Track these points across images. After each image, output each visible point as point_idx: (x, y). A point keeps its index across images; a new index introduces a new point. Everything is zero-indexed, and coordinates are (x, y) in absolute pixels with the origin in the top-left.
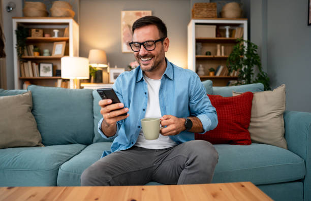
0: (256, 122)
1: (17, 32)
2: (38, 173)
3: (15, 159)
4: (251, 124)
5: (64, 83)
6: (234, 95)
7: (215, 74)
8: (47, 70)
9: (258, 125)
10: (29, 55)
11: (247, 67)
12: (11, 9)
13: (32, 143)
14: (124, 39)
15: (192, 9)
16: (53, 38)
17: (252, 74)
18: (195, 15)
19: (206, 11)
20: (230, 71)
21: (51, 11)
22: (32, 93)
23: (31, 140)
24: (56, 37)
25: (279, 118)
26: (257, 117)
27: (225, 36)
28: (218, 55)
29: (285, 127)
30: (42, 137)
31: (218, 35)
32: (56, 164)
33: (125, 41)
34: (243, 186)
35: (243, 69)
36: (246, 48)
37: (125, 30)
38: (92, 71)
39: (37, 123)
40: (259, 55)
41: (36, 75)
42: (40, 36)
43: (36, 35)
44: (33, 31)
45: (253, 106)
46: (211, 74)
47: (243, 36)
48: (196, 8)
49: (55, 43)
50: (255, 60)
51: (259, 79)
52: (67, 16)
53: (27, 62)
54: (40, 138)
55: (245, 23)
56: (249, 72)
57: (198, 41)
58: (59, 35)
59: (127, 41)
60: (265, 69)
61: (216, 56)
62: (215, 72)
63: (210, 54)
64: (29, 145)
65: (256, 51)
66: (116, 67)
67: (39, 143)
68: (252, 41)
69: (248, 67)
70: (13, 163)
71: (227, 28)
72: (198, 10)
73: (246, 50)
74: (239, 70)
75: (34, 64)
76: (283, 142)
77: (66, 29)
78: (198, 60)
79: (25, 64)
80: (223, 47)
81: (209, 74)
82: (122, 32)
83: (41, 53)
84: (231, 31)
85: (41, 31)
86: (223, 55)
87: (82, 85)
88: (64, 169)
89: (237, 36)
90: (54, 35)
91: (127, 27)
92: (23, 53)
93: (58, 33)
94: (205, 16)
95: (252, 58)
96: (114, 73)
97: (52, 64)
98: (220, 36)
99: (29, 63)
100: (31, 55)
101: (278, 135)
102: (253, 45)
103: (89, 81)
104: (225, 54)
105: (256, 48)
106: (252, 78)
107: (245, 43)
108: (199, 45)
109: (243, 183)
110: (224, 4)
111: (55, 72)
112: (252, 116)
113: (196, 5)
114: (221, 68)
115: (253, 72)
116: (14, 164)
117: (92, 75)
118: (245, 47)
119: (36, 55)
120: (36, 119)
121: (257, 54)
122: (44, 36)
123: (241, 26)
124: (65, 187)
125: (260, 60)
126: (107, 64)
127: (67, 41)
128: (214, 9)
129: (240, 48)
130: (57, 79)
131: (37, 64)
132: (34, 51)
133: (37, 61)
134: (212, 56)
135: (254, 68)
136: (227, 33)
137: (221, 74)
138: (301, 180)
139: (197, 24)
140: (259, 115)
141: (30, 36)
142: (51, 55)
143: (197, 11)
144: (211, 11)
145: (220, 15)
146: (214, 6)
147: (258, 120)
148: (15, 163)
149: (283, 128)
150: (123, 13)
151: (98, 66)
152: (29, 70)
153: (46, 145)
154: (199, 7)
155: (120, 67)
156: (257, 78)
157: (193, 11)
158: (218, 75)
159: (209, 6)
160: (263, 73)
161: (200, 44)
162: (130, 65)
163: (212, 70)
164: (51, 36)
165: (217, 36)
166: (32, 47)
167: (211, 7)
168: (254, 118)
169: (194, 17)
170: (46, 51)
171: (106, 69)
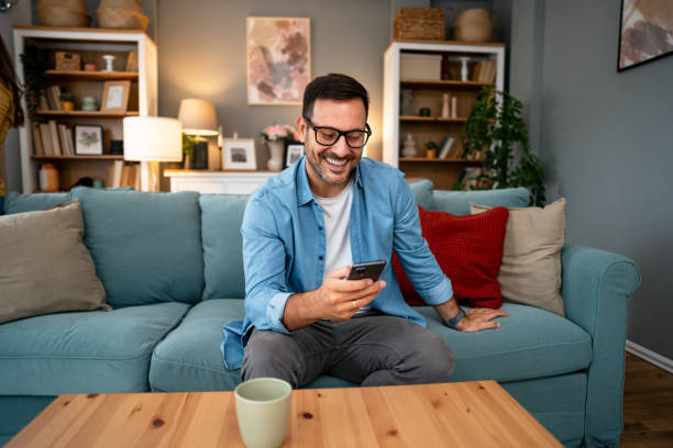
0: (512, 265)
1: (24, 58)
2: (113, 363)
3: (67, 338)
4: (503, 268)
5: (127, 168)
6: (474, 211)
7: (437, 155)
8: (90, 139)
9: (516, 270)
10: (50, 109)
11: (500, 143)
12: (9, 5)
13: (89, 304)
14: (252, 76)
15: (392, 19)
16: (103, 73)
17: (512, 157)
18: (400, 33)
19: (423, 25)
20: (467, 151)
21: (96, 15)
22: (81, 203)
23: (88, 299)
24: (109, 70)
25: (551, 260)
26: (514, 256)
27: (459, 77)
28: (445, 115)
29: (562, 275)
30: (107, 291)
31: (446, 76)
32: (146, 345)
33: (254, 81)
34: (482, 388)
35: (492, 148)
36: (500, 105)
37: (254, 57)
38: (187, 145)
39: (96, 264)
40: (524, 122)
41: (68, 152)
42: (75, 68)
43: (65, 66)
44: (60, 56)
45: (507, 235)
46: (430, 155)
47: (495, 80)
48: (403, 18)
49: (107, 83)
50: (516, 130)
51: (524, 168)
52: (134, 27)
53: (46, 122)
54: (104, 294)
55: (500, 51)
56: (504, 154)
57: (405, 87)
58: (115, 68)
59: (259, 81)
60: (534, 151)
61: (439, 119)
62: (438, 150)
63: (428, 114)
64: (82, 308)
65: (519, 112)
66: (235, 135)
67: (102, 302)
68: (512, 93)
69: (504, 143)
70: (66, 344)
71: (464, 60)
72: (407, 22)
73: (500, 111)
74: (485, 149)
75: (63, 128)
76: (557, 304)
77: (131, 55)
78: (405, 126)
79: (43, 126)
80: (454, 100)
81: (425, 155)
82: (249, 61)
83: (78, 106)
84: (472, 67)
85: (76, 57)
86: (454, 116)
87: (167, 174)
88: (162, 356)
89: (483, 78)
90: (105, 68)
91: (260, 51)
92: (38, 105)
93: (114, 63)
94: (422, 36)
95: (511, 126)
96: (233, 150)
97: (101, 127)
98: (450, 78)
99: (52, 124)
100: (56, 109)
101: (550, 291)
102: (513, 102)
103: (180, 166)
104: (458, 114)
105: (520, 107)
106: (509, 165)
107: (498, 96)
108: (407, 93)
109: (483, 383)
110: (460, 12)
111: (109, 146)
112: (505, 253)
113: (402, 12)
114: (450, 142)
115: (513, 153)
116: (67, 347)
117: (187, 152)
118: (497, 103)
119: (67, 108)
120: (93, 256)
121: (520, 120)
122: (83, 68)
123: (492, 57)
124: (186, 394)
125: (526, 132)
126: (217, 130)
127: (135, 81)
128: (439, 22)
129: (489, 106)
130: (113, 160)
131: (68, 127)
132: (63, 99)
133: (70, 122)
134: (432, 118)
135: (515, 146)
136: (464, 72)
137: (450, 154)
138: (584, 371)
139: (403, 51)
140: (518, 251)
141: (54, 68)
142: (99, 108)
143: (405, 24)
144: (432, 25)
145: (451, 35)
146: (438, 14)
147: (517, 261)
148: (69, 344)
149: (559, 277)
150: (251, 22)
151: (199, 134)
152: (51, 139)
153: (116, 306)
154: (408, 15)
155: (244, 136)
156: (520, 166)
157: (396, 24)
158: (443, 156)
159: (430, 14)
160: (530, 157)
161: (410, 91)
162: (265, 131)
163: (431, 146)
164: (98, 69)
165: (443, 78)
166: (56, 91)
167: (434, 17)
168: (509, 256)
169: (397, 38)
170: (89, 100)
171: (215, 138)
